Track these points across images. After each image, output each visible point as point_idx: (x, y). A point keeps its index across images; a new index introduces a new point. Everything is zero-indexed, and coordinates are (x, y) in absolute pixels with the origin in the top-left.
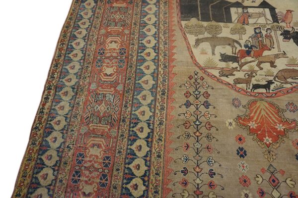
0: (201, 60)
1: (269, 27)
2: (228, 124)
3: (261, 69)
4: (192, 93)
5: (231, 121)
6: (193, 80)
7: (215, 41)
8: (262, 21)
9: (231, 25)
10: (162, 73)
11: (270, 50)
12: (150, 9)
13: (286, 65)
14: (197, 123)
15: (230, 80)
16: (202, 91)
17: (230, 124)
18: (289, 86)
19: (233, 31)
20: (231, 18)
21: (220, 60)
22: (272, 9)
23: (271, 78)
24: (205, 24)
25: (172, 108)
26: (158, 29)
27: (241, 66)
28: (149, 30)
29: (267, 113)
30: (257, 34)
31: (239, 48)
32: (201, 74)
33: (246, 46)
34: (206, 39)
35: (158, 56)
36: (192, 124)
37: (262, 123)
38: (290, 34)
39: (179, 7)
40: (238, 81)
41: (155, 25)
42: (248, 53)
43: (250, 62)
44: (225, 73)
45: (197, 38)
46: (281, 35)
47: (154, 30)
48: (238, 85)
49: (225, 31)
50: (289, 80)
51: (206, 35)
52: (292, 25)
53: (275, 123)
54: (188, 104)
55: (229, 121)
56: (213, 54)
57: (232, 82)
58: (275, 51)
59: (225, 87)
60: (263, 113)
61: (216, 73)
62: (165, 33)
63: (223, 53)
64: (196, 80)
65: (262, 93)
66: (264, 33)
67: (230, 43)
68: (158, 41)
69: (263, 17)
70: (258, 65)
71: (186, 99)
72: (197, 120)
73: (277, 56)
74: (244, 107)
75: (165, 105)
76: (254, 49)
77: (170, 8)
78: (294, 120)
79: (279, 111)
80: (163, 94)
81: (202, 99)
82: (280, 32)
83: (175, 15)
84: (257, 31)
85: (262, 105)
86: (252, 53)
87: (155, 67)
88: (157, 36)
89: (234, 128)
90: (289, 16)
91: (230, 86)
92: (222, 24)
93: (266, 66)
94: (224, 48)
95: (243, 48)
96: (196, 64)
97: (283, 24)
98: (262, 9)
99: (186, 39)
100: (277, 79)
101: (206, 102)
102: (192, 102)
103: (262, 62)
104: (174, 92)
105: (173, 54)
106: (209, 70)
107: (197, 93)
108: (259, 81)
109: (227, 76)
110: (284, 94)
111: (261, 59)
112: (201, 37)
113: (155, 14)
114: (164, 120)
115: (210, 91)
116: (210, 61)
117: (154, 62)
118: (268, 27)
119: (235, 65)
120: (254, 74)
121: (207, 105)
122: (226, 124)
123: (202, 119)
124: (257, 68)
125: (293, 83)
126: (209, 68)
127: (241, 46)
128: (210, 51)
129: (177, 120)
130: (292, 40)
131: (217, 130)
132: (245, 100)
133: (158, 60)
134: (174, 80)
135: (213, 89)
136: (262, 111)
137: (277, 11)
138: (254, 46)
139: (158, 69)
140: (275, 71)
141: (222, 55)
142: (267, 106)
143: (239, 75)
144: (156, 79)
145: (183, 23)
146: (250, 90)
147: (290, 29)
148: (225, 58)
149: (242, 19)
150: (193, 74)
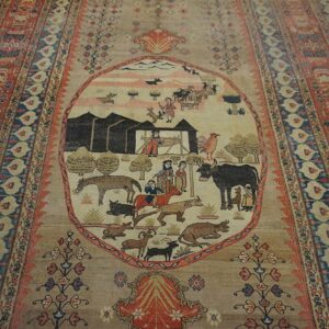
0: (82, 212)
1: (184, 159)
2: (102, 313)
3: (164, 224)
4: (59, 266)
5: (109, 309)
6: (64, 245)
7: (106, 182)
8: (175, 150)
9: (132, 157)
10: (21, 234)
11: (180, 194)
12: (23, 134)
13: (198, 217)
14: (59, 315)
15: (117, 243)
16: (74, 262)
17: (107, 314)
18: (197, 250)
19: (135, 167)
20: (134, 146)
21: (108, 212)
22: (192, 132)
23: (175, 238)
24: (97, 156)
25: (26, 292)
26: (29, 166)
27: (136, 221)
28: (15, 167)
29: (161, 294)
30: (167, 170)
31: (137, 193)
32: (77, 235)
33: (148, 189)
34: (94, 180)
35: (20, 208)
36: (51, 316)
37: (152, 311)
38: (209, 169)
39: (65, 131)
40: (128, 245)
41: (24, 159)
42: (149, 200)
43: (150, 214)
44: (111, 232)
45: (81, 178)
46: (198, 171)
47: (22, 167)
48: (128, 252)
49: (124, 167)
50: (200, 240)
51: (96, 173)
52: (214, 156)
53: (171, 308)
54: (50, 285)
55: (106, 309)
56: (100, 202)
57: (119, 247)
58: (186, 196)
59: (108, 254)
60: (156, 294)
61: (98, 232)
62: (37, 171)
63: (114, 201)
64: (68, 246)
65: (159, 263)
66: (175, 168)
67: (128, 185)
68: (25, 184)
69: (179, 145)
70: (160, 219)
71: (49, 276)
72: (59, 309)
73: (187, 204)
74: (130, 286)
75: (16, 287)
76: (159, 194)
77: (53, 131)
78: (197, 303)
79: (178, 289)
80: (16, 270)
81: (72, 275)
82: (198, 167)
83: (57, 142)
84: (167, 166)
85: (157, 281)
86: (155, 200)
87: (12, 226)
88: (24, 176)
89: (111, 321)
90: (213, 142)
91: (116, 253)
92: (120, 156)
93: (171, 219)
94: (117, 193)
95: (144, 193)
96: (73, 218)
97: (202, 155)
98: (179, 132)
99: (65, 180)
100: (182, 240)
101: (78, 280)
102: (56, 281)
103: (166, 214)
104: (34, 266)
105: (43, 204)
106: (89, 229)
107: (66, 265)
108: (157, 243)
109: (114, 238)
110: (189, 263)
111: (165, 209)
112: (87, 176)
113: (28, 142)
114: (10, 312)
115: (85, 263)
116: (94, 214)
117: (12, 218)
118: (182, 159)
119: (129, 219)
120: (152, 233)
121: (77, 284)
122: (100, 314)
123: (67, 308)
124: (157, 224)
125: (204, 244)
126: (91, 225)
127: (140, 190)
128: (95, 198)
129: (30, 311)
130: (211, 178)
131: (86, 325)
132: (132, 274)
133: (19, 215)
134: (37, 247)
135: (90, 258)
136: (156, 291)
137: (198, 135)
138: (158, 189)
139: (16, 229)
140: (182, 227)
141: (112, 204)
142: (163, 282)
143: (132, 235)
144: (10, 246)
145: (67, 155)
146: (142, 259)
147: (211, 163)
148: (116, 209)
149: (149, 148)
150: (65, 236)
